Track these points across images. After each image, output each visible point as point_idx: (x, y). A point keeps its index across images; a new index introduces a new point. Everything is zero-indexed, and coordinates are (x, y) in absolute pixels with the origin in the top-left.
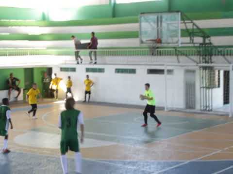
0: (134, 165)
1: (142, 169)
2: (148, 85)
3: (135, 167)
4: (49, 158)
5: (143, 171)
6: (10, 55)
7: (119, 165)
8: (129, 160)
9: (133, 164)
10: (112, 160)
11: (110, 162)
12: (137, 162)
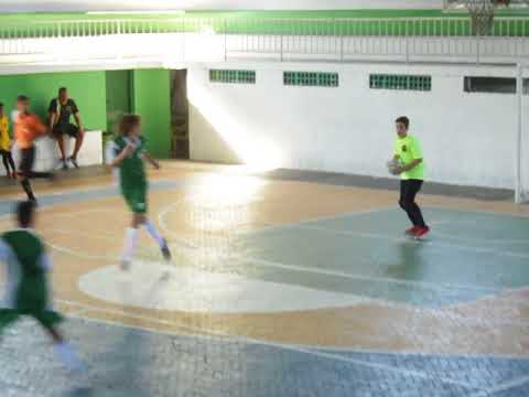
0: (420, 368)
1: (445, 380)
2: (403, 122)
3: (423, 375)
4: (176, 342)
5: (446, 386)
6: (67, 33)
7: (378, 366)
8: (405, 353)
9: (419, 362)
10: (358, 349)
11: (350, 354)
12: (429, 358)
